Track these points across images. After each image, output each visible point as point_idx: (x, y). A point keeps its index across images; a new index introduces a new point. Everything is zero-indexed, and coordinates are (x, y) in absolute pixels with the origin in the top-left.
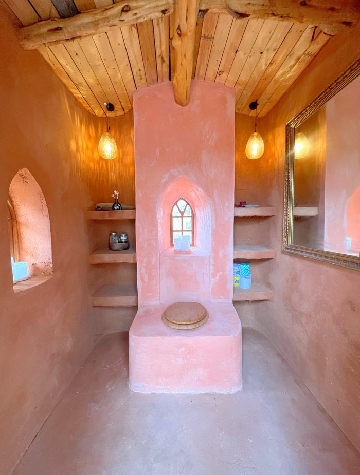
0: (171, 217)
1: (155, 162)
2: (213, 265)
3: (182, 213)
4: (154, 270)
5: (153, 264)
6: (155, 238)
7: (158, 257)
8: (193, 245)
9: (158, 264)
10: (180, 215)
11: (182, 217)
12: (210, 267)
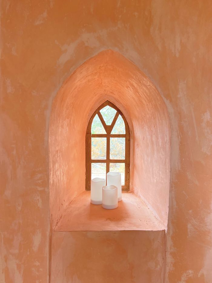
0: (89, 136)
1: (45, 14)
2: (171, 254)
3: (109, 129)
4: (37, 264)
5: (35, 249)
6: (40, 189)
7: (48, 233)
8: (127, 189)
9: (47, 249)
10: (104, 132)
11: (108, 136)
12: (164, 259)
